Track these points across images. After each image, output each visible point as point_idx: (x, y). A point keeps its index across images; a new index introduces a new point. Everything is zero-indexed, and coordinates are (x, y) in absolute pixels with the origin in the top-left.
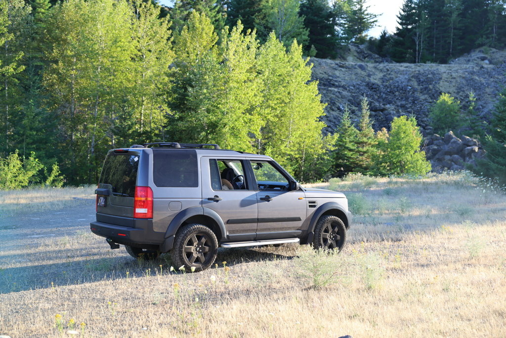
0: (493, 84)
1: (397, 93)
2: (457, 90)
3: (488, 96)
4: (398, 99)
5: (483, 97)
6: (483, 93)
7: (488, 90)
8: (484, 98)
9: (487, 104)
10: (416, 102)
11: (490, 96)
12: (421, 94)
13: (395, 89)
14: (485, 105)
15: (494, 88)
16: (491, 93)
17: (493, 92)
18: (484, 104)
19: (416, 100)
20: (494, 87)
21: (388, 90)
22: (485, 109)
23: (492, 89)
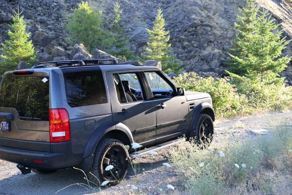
0: (142, 8)
1: (40, 8)
2: (106, 10)
3: (138, 19)
4: (39, 15)
5: (132, 20)
6: (133, 16)
7: (137, 13)
8: (134, 21)
9: (137, 26)
10: (60, 19)
11: (139, 19)
12: (67, 12)
13: (38, 4)
14: (134, 28)
15: (144, 12)
16: (140, 16)
17: (143, 15)
18: (134, 26)
19: (61, 17)
20: (144, 10)
21: (30, 5)
22: (135, 31)
23: (142, 13)
